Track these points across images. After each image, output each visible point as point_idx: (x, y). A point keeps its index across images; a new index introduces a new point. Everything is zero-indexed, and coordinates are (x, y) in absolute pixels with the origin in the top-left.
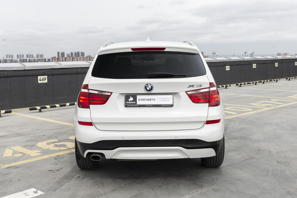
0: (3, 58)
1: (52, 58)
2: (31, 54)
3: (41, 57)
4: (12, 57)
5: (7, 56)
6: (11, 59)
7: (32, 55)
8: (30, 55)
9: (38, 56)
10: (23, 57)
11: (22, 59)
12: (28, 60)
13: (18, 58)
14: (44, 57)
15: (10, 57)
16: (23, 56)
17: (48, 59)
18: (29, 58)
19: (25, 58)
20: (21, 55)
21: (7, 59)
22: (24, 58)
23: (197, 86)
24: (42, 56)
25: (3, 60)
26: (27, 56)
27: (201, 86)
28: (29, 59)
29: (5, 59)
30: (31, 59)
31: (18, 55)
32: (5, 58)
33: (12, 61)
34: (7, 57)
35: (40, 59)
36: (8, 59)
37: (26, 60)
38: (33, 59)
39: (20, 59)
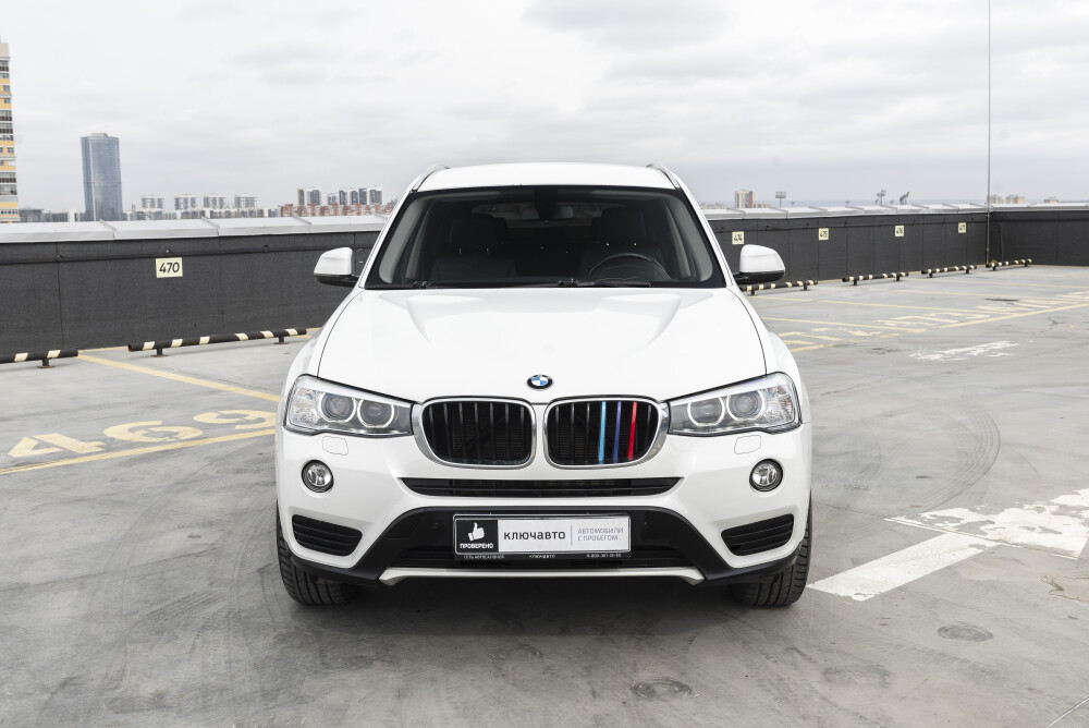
0: (133, 207)
1: (282, 209)
2: (218, 197)
3: (247, 206)
4: (160, 206)
5: (144, 200)
6: (155, 210)
7: (221, 199)
8: (214, 199)
9: (238, 201)
10: (193, 206)
11: (190, 210)
12: (208, 214)
13: (178, 208)
14: (258, 206)
15: (153, 206)
16: (193, 200)
17: (270, 211)
18: (210, 209)
19: (200, 207)
20: (186, 200)
21: (144, 210)
22: (196, 209)
24: (250, 201)
25: (131, 215)
26: (206, 202)
28: (211, 212)
29: (137, 210)
30: (217, 210)
31: (177, 200)
32: (139, 208)
33: (158, 216)
34: (144, 206)
35: (246, 210)
36: (146, 210)
37: (203, 213)
38: (223, 210)
39: (183, 211)
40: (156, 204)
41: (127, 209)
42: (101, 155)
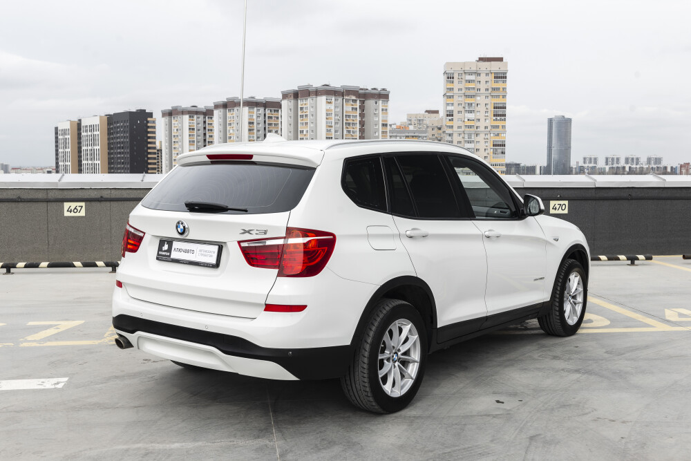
0: (578, 163)
1: (681, 166)
3: (655, 164)
4: (595, 162)
5: (585, 159)
6: (592, 165)
7: (637, 159)
8: (633, 159)
9: (649, 160)
10: (617, 163)
11: (615, 165)
12: (627, 169)
13: (607, 164)
14: (663, 164)
15: (590, 162)
16: (618, 159)
17: (672, 168)
18: (629, 165)
19: (622, 163)
20: (613, 159)
21: (584, 165)
22: (619, 166)
23: (258, 232)
24: (658, 160)
25: (576, 168)
26: (627, 160)
27: (265, 233)
28: (630, 167)
29: (580, 165)
30: (634, 166)
31: (607, 159)
32: (581, 164)
33: (593, 171)
34: (585, 163)
35: (655, 166)
36: (586, 165)
37: (624, 168)
38: (638, 166)
39: (611, 166)
40: (593, 161)
41: (573, 164)
42: (560, 129)
